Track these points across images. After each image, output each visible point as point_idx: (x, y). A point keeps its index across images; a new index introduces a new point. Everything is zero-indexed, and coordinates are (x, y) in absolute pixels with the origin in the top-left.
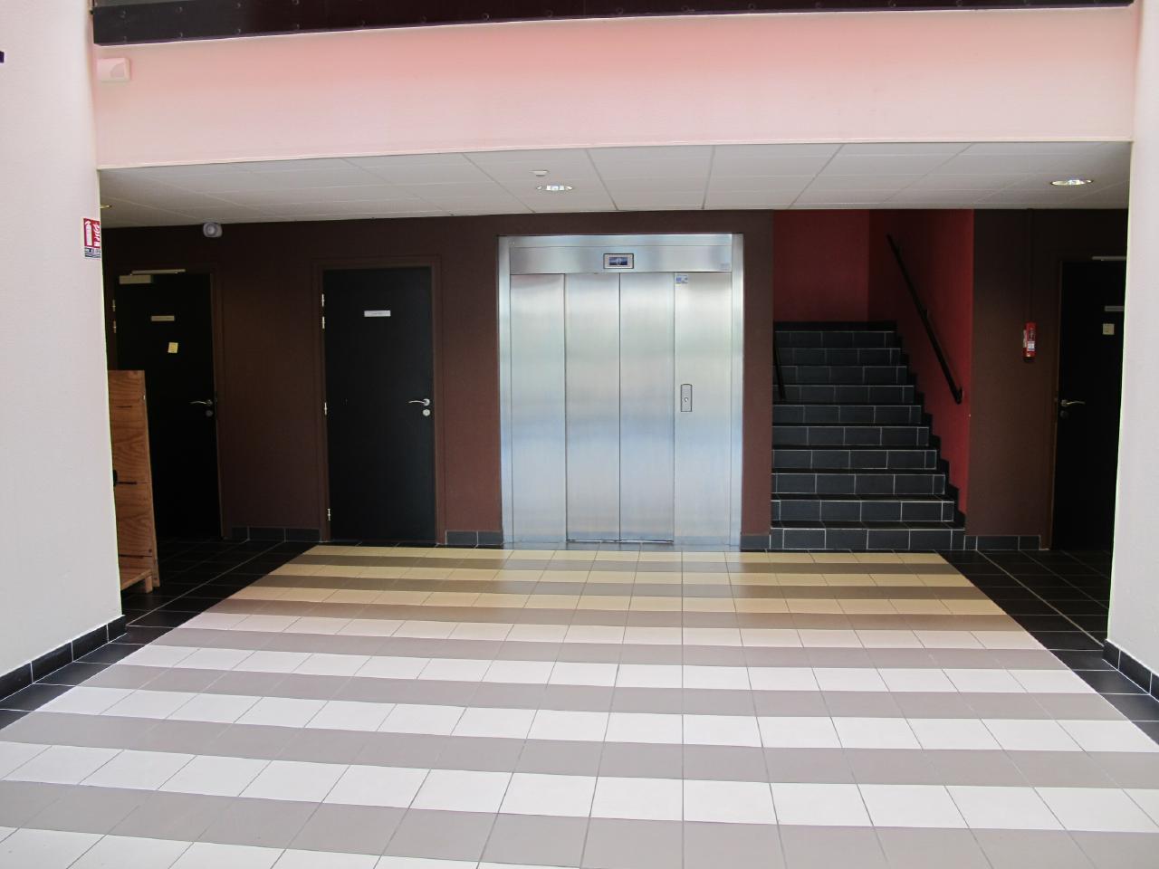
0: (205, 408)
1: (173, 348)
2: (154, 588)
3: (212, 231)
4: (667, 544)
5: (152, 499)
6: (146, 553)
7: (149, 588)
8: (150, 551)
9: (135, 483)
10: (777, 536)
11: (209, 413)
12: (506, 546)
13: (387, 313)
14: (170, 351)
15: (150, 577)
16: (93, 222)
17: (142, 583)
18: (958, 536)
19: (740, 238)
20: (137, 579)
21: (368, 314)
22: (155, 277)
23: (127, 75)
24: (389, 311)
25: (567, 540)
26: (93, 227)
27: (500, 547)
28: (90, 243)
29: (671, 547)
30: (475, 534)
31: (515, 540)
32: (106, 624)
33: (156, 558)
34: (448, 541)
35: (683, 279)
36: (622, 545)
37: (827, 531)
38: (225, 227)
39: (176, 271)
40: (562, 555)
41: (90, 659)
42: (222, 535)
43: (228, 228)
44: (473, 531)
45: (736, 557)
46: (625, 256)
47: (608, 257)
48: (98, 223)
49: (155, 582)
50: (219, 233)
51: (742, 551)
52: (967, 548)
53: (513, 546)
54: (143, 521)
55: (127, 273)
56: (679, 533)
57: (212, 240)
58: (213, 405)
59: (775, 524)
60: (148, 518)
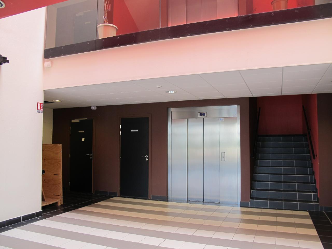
0: (90, 156)
1: (83, 140)
2: (61, 205)
3: (93, 108)
4: (218, 203)
5: (62, 180)
6: (60, 195)
7: (59, 204)
8: (61, 194)
9: (58, 175)
10: (252, 203)
11: (91, 158)
12: (169, 201)
13: (137, 130)
14: (82, 140)
15: (60, 202)
16: (40, 104)
17: (57, 203)
18: (317, 206)
19: (239, 106)
20: (55, 202)
21: (132, 131)
22: (80, 120)
23: (51, 66)
24: (138, 130)
25: (187, 200)
26: (40, 105)
27: (168, 201)
28: (39, 109)
29: (219, 204)
30: (159, 196)
31: (172, 199)
32: (35, 212)
33: (62, 196)
34: (152, 198)
35: (222, 120)
36: (204, 203)
37: (269, 202)
38: (97, 107)
39: (85, 119)
40: (185, 205)
41: (27, 222)
42: (93, 192)
43: (98, 107)
44: (159, 195)
45: (239, 209)
46: (204, 113)
47: (199, 113)
48: (42, 104)
49: (61, 203)
50: (96, 109)
51: (241, 207)
52: (320, 210)
53: (171, 201)
54: (60, 186)
55: (74, 119)
56: (221, 200)
57: (94, 110)
58: (92, 156)
59: (252, 198)
60: (61, 185)
